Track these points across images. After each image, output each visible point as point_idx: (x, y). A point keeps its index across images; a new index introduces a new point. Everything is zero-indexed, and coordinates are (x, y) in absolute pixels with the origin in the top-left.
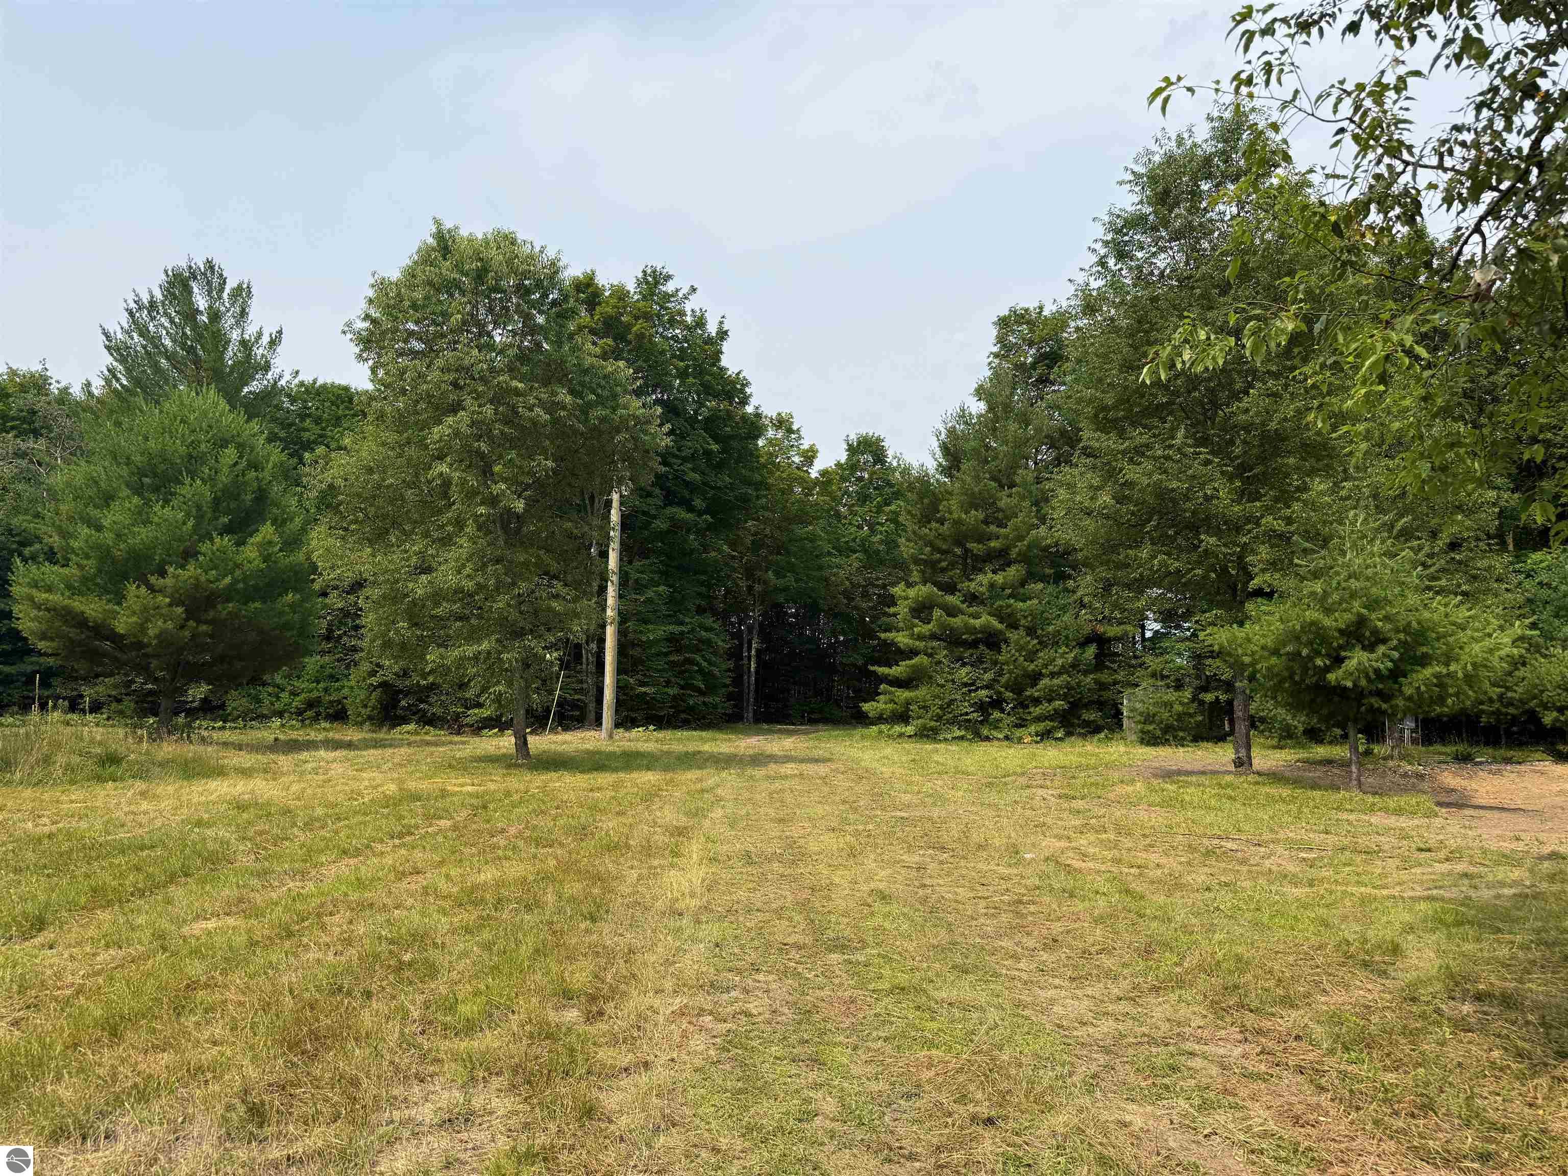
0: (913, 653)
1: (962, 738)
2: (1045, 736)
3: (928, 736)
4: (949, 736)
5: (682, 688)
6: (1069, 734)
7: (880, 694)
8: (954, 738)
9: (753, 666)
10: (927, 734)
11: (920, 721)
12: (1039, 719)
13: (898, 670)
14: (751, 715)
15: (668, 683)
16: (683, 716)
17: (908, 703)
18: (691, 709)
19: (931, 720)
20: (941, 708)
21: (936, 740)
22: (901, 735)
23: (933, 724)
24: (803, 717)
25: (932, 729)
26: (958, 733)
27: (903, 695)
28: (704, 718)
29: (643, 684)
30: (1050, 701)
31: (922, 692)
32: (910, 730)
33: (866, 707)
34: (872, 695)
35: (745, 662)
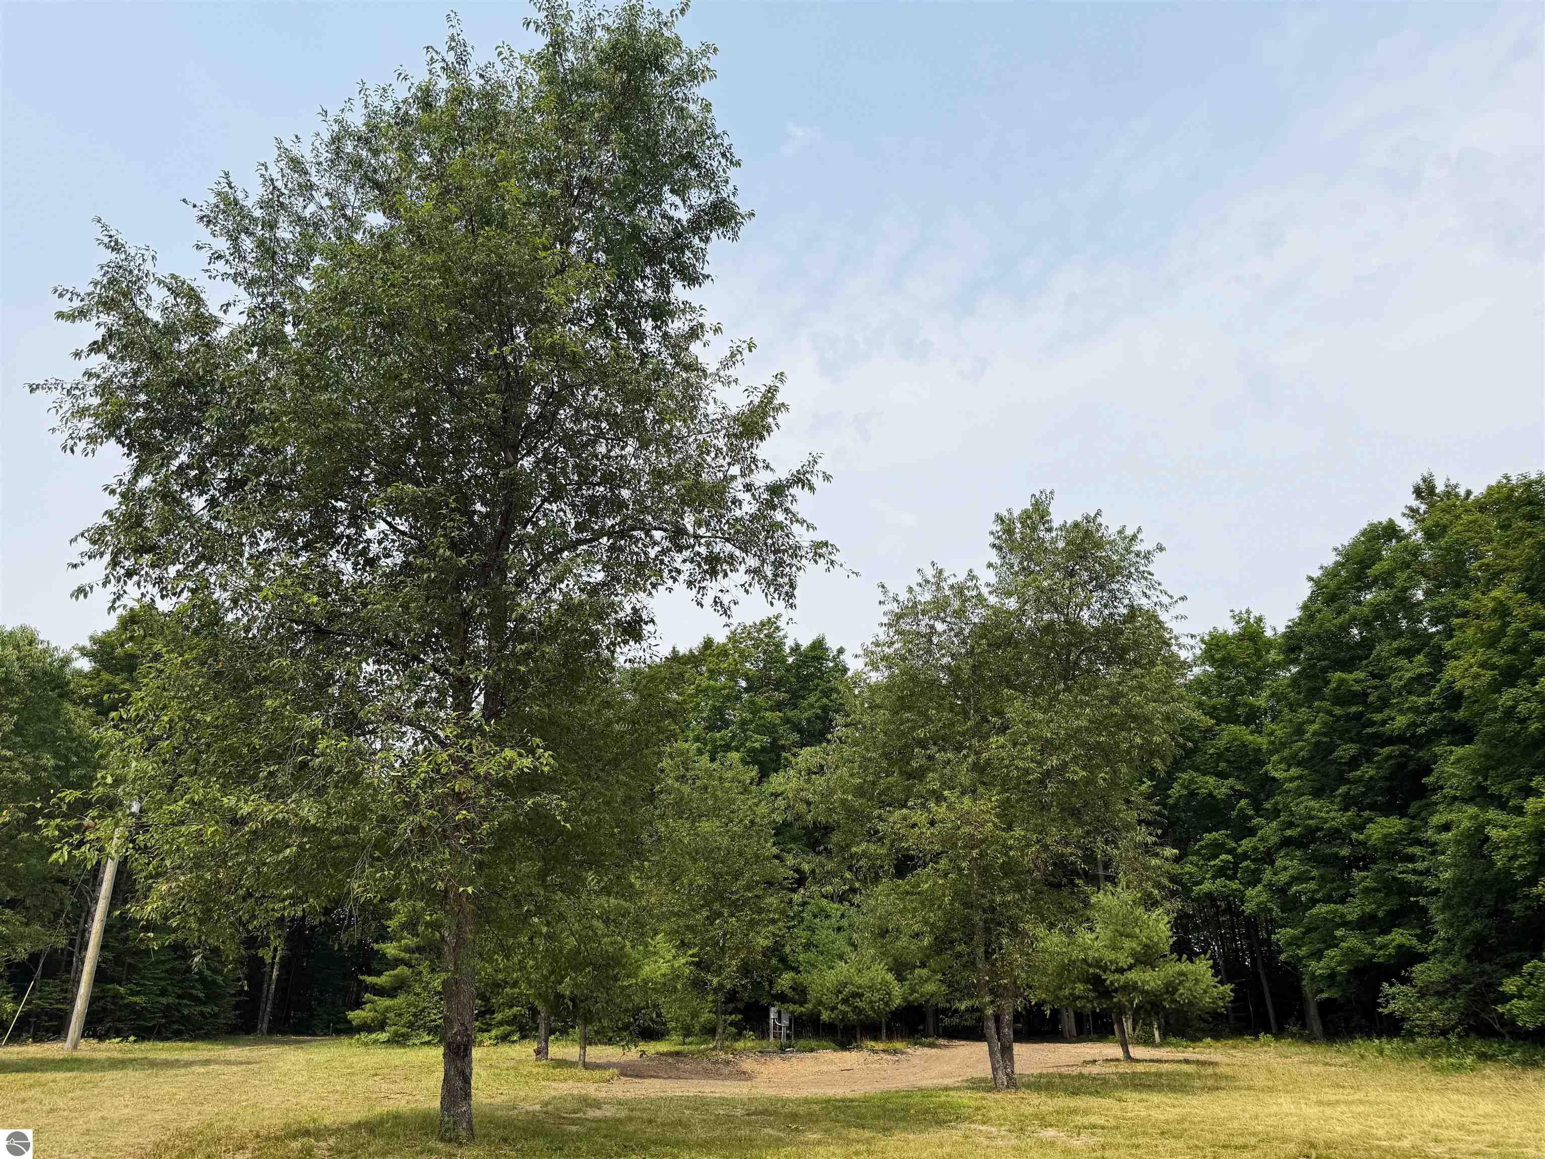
0: (398, 962)
1: (428, 1043)
2: (504, 1038)
3: (397, 1042)
4: (417, 1042)
5: (179, 997)
6: (523, 1037)
7: (365, 1003)
8: (422, 1043)
9: (275, 973)
10: (399, 1040)
11: (394, 1028)
12: (501, 1024)
13: (383, 980)
14: (265, 1026)
15: (164, 993)
16: (175, 1027)
17: (388, 1009)
18: (186, 1019)
19: (403, 1026)
20: (415, 1015)
21: (404, 1045)
22: (375, 1042)
23: (404, 1030)
24: (329, 1027)
25: (403, 1035)
26: (427, 1038)
27: (385, 1002)
28: (200, 1029)
29: (133, 993)
30: (511, 1007)
31: (400, 1000)
32: (384, 1036)
33: (351, 1015)
34: (358, 1004)
35: (268, 969)
